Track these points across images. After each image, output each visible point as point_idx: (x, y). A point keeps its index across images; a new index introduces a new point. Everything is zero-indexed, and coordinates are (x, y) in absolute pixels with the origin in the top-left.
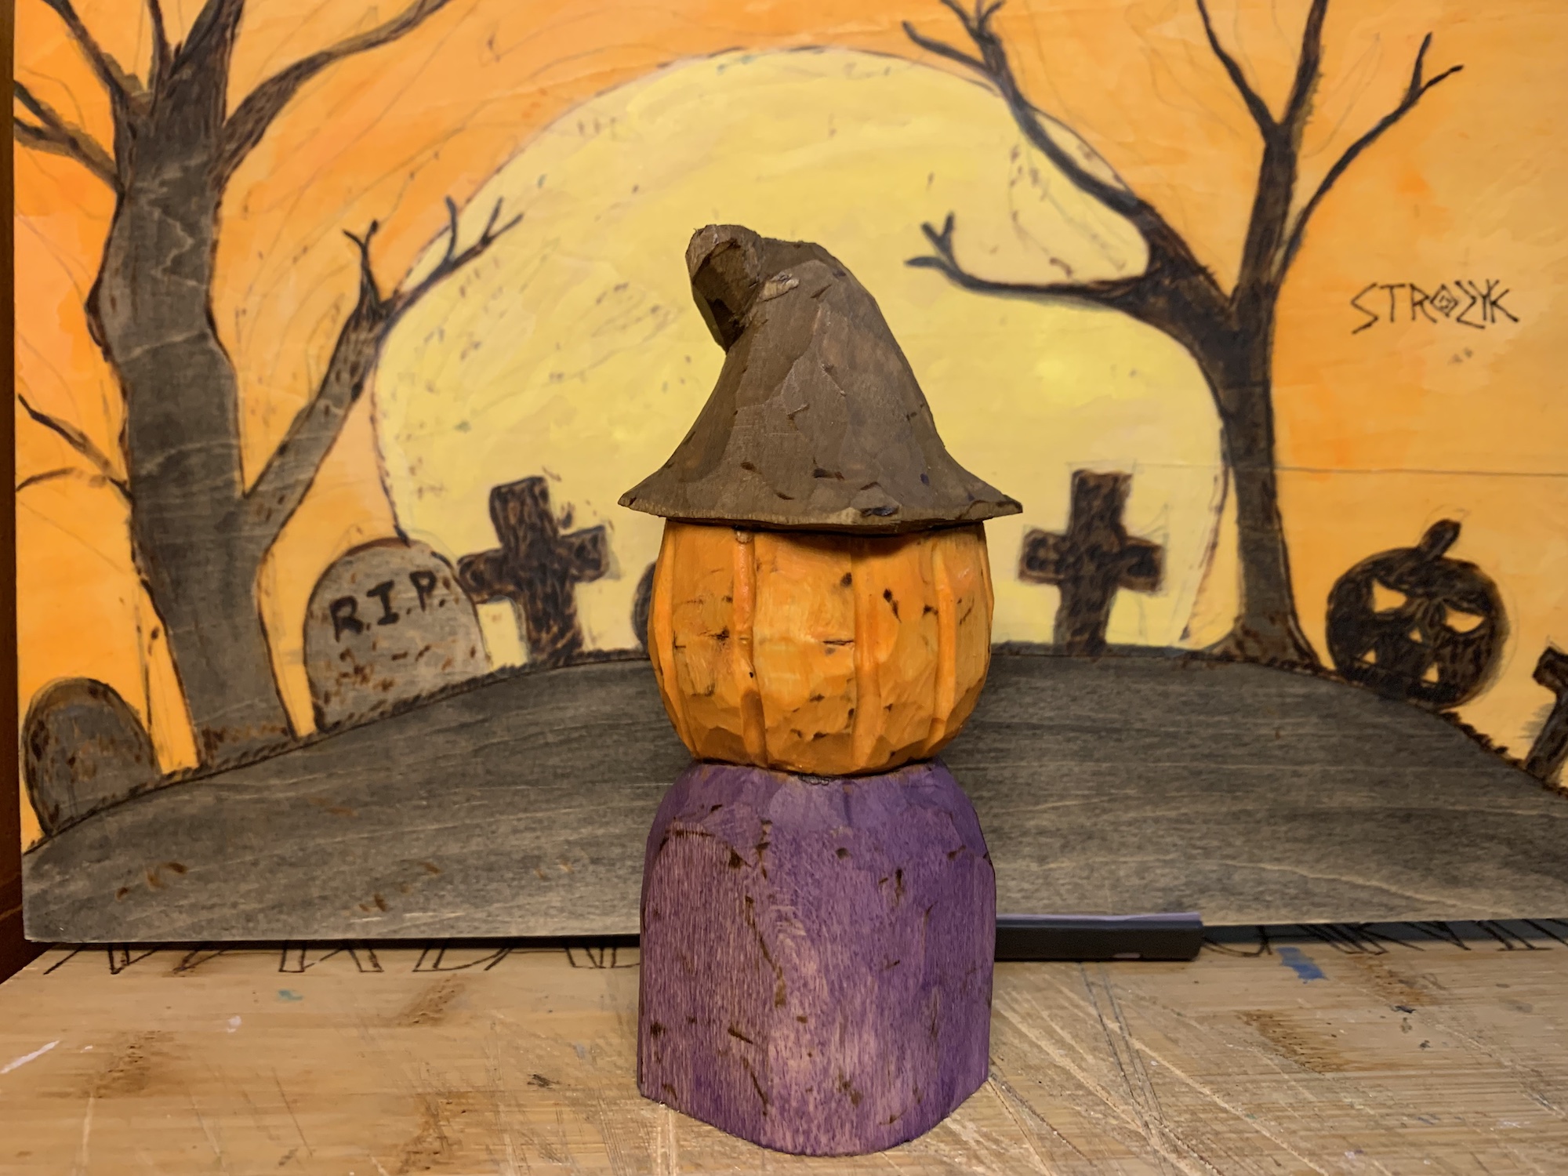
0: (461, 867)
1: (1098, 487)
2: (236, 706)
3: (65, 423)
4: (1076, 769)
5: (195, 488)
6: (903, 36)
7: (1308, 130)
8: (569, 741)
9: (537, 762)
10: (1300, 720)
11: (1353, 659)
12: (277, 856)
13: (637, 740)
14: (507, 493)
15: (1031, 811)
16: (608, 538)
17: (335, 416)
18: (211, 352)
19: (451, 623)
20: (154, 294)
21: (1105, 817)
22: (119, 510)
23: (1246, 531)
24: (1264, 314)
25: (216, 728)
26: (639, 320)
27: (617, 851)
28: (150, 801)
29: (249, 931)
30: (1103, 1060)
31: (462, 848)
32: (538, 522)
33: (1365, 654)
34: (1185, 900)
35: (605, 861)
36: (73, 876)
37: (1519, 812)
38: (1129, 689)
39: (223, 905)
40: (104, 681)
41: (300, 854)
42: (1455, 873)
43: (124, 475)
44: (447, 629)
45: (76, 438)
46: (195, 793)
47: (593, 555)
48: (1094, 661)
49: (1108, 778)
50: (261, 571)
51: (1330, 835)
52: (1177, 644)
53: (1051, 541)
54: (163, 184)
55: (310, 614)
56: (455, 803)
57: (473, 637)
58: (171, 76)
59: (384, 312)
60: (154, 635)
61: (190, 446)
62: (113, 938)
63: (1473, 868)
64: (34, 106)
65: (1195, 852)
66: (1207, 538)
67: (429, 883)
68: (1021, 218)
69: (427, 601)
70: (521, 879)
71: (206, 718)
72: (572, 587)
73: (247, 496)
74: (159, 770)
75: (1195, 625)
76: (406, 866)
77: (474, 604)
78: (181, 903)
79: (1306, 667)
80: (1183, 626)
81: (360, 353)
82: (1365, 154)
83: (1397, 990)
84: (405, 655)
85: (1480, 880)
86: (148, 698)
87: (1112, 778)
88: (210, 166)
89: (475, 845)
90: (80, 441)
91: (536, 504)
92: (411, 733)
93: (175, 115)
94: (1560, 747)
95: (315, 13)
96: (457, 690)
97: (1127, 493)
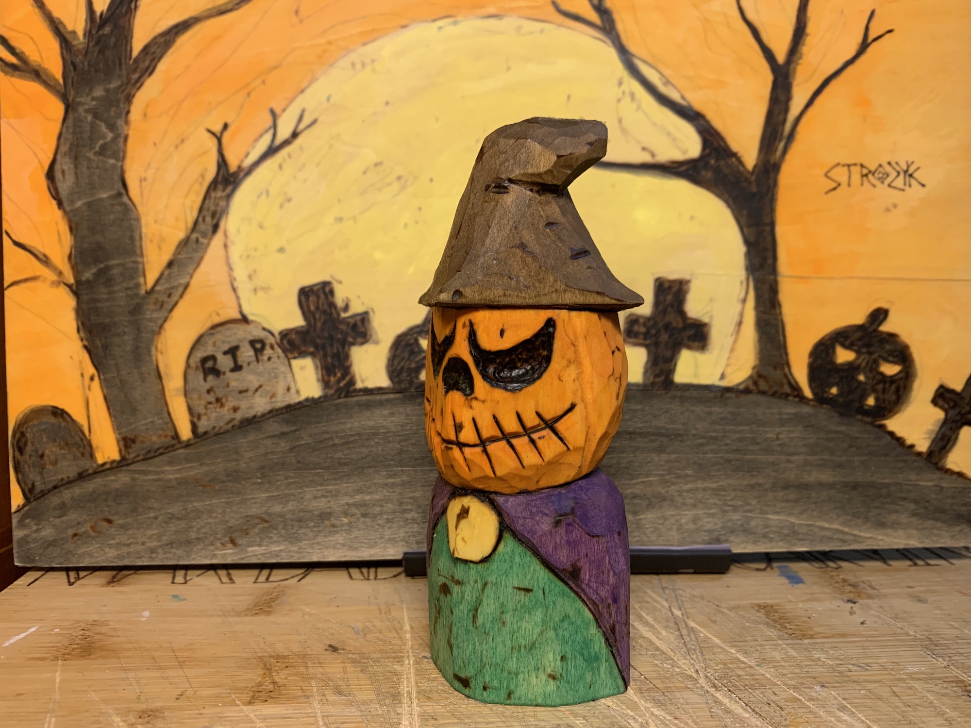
0: (282, 519)
1: (670, 288)
2: (143, 422)
3: (34, 248)
4: (656, 459)
5: (116, 288)
6: (551, 9)
7: (799, 68)
8: (348, 443)
9: (329, 455)
10: (791, 429)
11: (824, 392)
12: (169, 513)
13: (389, 442)
14: (309, 291)
15: (628, 484)
16: (371, 319)
17: (202, 244)
18: (125, 204)
19: (276, 371)
20: (88, 168)
21: (673, 487)
22: (70, 302)
23: (760, 314)
24: (771, 182)
25: (131, 435)
26: (389, 184)
27: (377, 509)
28: (90, 480)
29: (153, 559)
30: (672, 633)
31: (283, 508)
32: (329, 310)
33: (830, 388)
34: (722, 538)
35: (371, 515)
36: (43, 527)
37: (921, 483)
38: (687, 410)
39: (138, 543)
40: (61, 407)
41: (184, 512)
42: (883, 520)
43: (71, 280)
44: (273, 374)
45: (41, 257)
46: (119, 475)
47: (362, 330)
48: (667, 393)
49: (675, 464)
50: (158, 339)
51: (808, 498)
52: (717, 383)
53: (641, 321)
54: (93, 99)
55: (188, 366)
56: (278, 481)
57: (289, 379)
58: (97, 32)
59: (232, 179)
60: (92, 379)
61: (113, 262)
62: (69, 564)
63: (894, 517)
64: (12, 50)
65: (727, 508)
66: (736, 319)
67: (263, 529)
68: (624, 123)
69: (260, 358)
70: (319, 526)
71: (125, 430)
72: (349, 349)
73: (149, 293)
74: (96, 461)
75: (729, 371)
76: (249, 519)
77: (289, 360)
78: (111, 542)
79: (795, 397)
80: (721, 372)
81: (217, 205)
82: (834, 84)
83: (847, 591)
84: (246, 391)
85: (898, 524)
86: (89, 417)
87: (678, 464)
88: (122, 88)
89: (291, 506)
90: (44, 259)
91: (326, 297)
92: (251, 438)
93: (100, 56)
94: (947, 445)
96: (279, 412)
97: (686, 291)
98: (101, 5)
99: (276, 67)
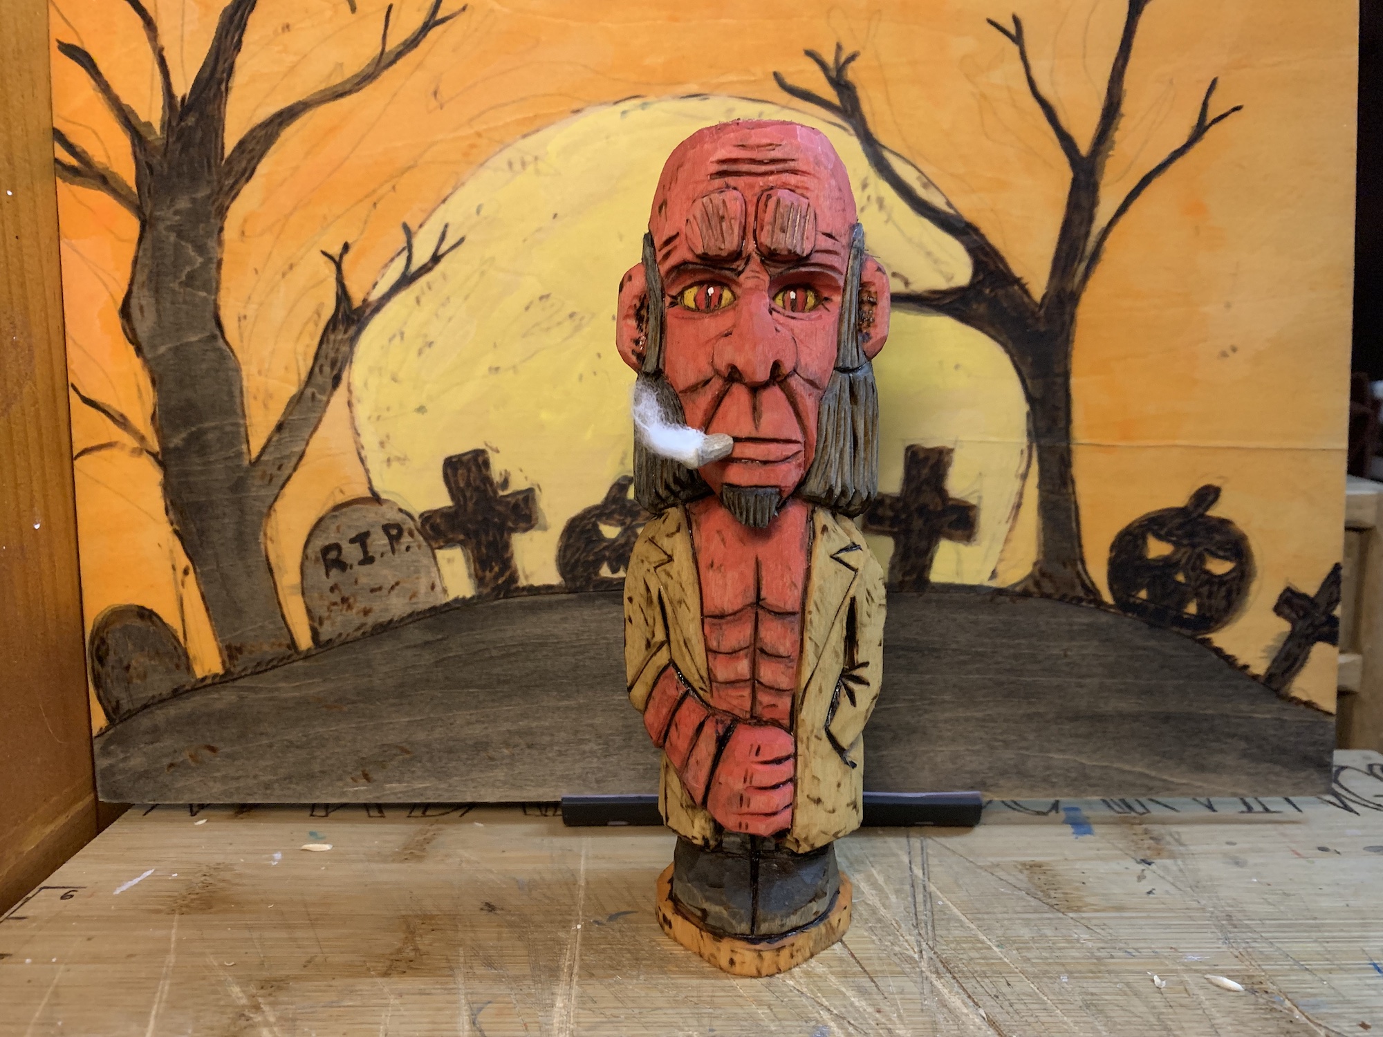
0: (427, 750)
1: (927, 459)
2: (251, 627)
3: (109, 406)
4: (904, 680)
5: (212, 458)
6: (774, 84)
7: (1109, 162)
8: (509, 655)
9: (485, 671)
10: (1084, 643)
11: (1130, 596)
12: (286, 740)
13: (561, 655)
14: (457, 462)
16: (537, 498)
17: (320, 401)
18: (220, 349)
19: (416, 564)
20: (173, 303)
21: (927, 716)
22: (155, 475)
23: (1045, 494)
24: (1067, 317)
25: (237, 643)
26: (559, 324)
27: (547, 739)
28: (187, 699)
29: (267, 796)
31: (428, 735)
32: (482, 486)
33: (1139, 591)
34: (989, 782)
35: (538, 746)
36: (132, 755)
37: (1256, 716)
38: (947, 618)
39: (248, 776)
40: (149, 607)
41: (304, 739)
42: (1203, 762)
43: (156, 447)
44: (412, 569)
45: (118, 418)
46: (223, 693)
47: (525, 512)
48: (919, 596)
49: (929, 687)
50: (267, 523)
51: (1104, 732)
52: (987, 583)
53: (888, 501)
54: (176, 213)
55: (305, 557)
56: (422, 702)
57: (433, 575)
59: (356, 318)
60: (186, 572)
61: (206, 425)
62: (165, 800)
63: (1218, 758)
65: (997, 744)
66: (1013, 500)
67: (402, 762)
69: (396, 547)
70: (473, 759)
71: (229, 636)
72: (510, 537)
73: (254, 464)
74: (194, 675)
75: (1000, 569)
76: (385, 749)
77: (433, 550)
78: (215, 775)
79: (1090, 602)
80: (991, 569)
81: (337, 350)
82: (1156, 183)
83: (1145, 846)
84: (380, 589)
85: (1223, 768)
86: (183, 620)
87: (932, 687)
88: (213, 198)
89: (438, 733)
90: (121, 420)
91: (480, 471)
92: (387, 649)
93: (183, 155)
94: (1292, 666)
95: (292, 69)
96: (421, 616)
97: (948, 464)
98: (182, 87)
99: (409, 168)
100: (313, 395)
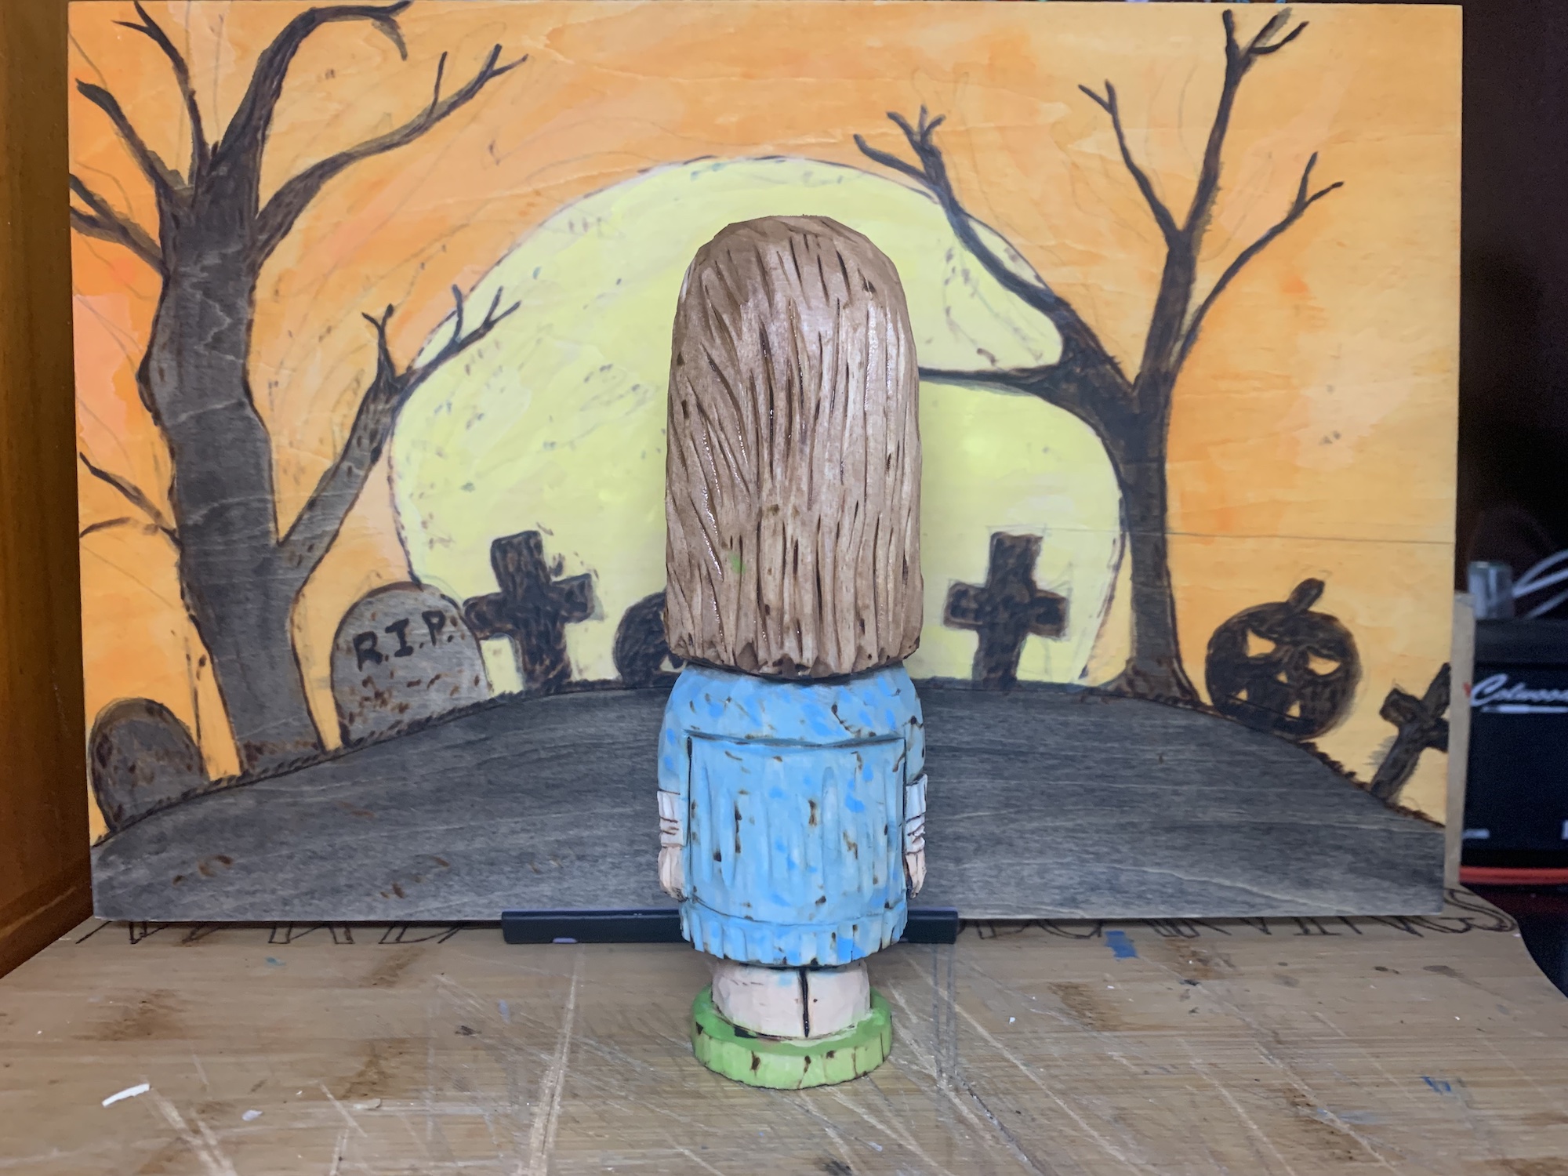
0: (466, 862)
1: (1013, 547)
2: (273, 724)
3: (121, 478)
4: (989, 786)
5: (236, 537)
6: (855, 147)
7: (1206, 237)
8: (558, 757)
9: (531, 774)
10: (1180, 747)
11: (1228, 697)
12: (309, 850)
13: (617, 757)
14: (505, 545)
15: (950, 821)
16: (593, 584)
17: (357, 476)
18: (249, 419)
19: (459, 656)
20: (197, 367)
21: (1012, 826)
22: (172, 555)
23: (1139, 586)
24: (1162, 400)
25: (255, 742)
26: (621, 396)
27: (599, 850)
28: (199, 803)
29: (286, 913)
31: (467, 845)
32: (534, 572)
33: (1238, 692)
34: (1080, 898)
35: (590, 858)
36: (135, 866)
37: (1363, 827)
38: (1034, 719)
39: (264, 891)
40: (159, 700)
41: (330, 849)
42: (1307, 877)
43: (173, 525)
44: (454, 660)
45: (131, 491)
46: (239, 797)
47: (580, 600)
48: (1005, 695)
49: (1016, 794)
50: (294, 611)
51: (1204, 844)
52: (1077, 682)
53: (972, 593)
54: (203, 269)
55: (336, 647)
56: (461, 808)
57: (477, 668)
59: (399, 386)
60: (202, 662)
61: (231, 500)
62: (170, 917)
63: (1322, 872)
65: (1087, 856)
66: (1106, 592)
67: (438, 875)
68: (953, 312)
69: (437, 637)
70: (517, 872)
71: (248, 734)
72: (563, 627)
73: (281, 544)
74: (208, 778)
75: (1091, 667)
76: (420, 860)
77: (477, 640)
78: (228, 889)
79: (1187, 703)
80: (1082, 667)
81: (378, 422)
82: (1255, 260)
84: (418, 683)
85: (1328, 883)
86: (197, 717)
87: (1019, 794)
88: (245, 254)
89: (479, 843)
90: (135, 494)
91: (531, 553)
92: (424, 749)
93: (214, 207)
94: (1400, 773)
95: (337, 116)
96: (463, 713)
97: (1037, 553)
98: (214, 134)
99: (463, 226)
100: (350, 469)
